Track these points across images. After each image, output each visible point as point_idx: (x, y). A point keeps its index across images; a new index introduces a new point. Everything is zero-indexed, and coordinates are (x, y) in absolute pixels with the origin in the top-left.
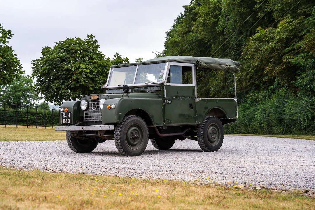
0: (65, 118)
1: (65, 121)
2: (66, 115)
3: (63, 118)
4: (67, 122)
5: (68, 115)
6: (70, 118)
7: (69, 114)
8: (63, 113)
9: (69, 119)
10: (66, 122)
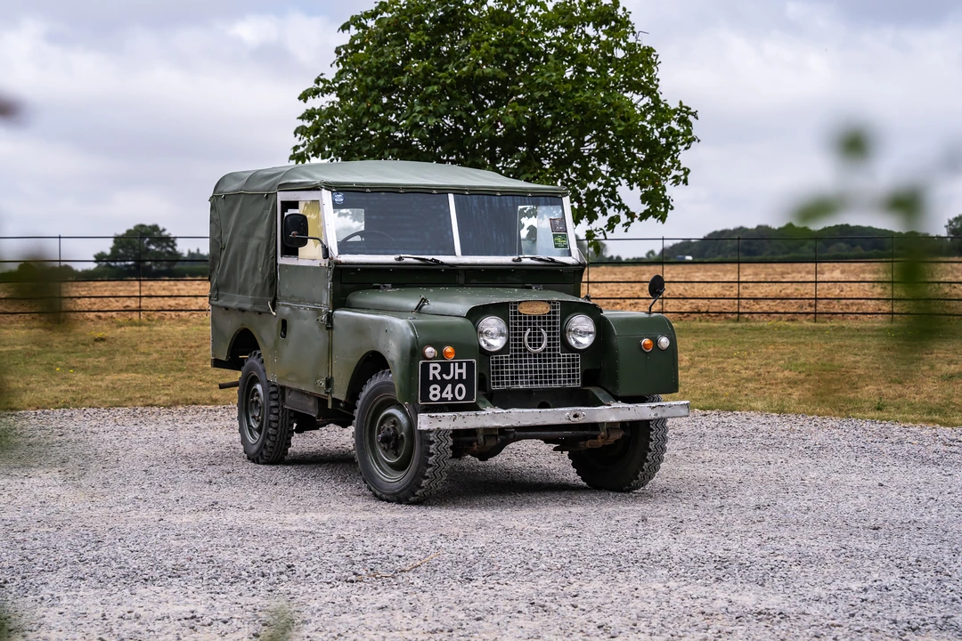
0: (443, 384)
1: (441, 392)
2: (445, 369)
3: (427, 383)
4: (450, 396)
5: (458, 371)
6: (468, 383)
7: (460, 367)
8: (432, 366)
9: (461, 385)
10: (444, 395)
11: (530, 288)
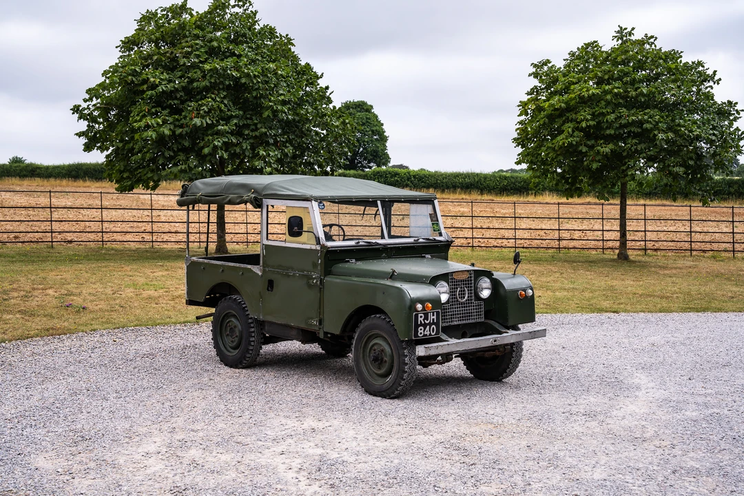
0: (425, 326)
1: (424, 331)
2: (426, 318)
3: (417, 326)
5: (432, 318)
6: (437, 324)
7: (433, 315)
8: (420, 315)
9: (433, 326)
10: (426, 333)
11: (425, 257)
